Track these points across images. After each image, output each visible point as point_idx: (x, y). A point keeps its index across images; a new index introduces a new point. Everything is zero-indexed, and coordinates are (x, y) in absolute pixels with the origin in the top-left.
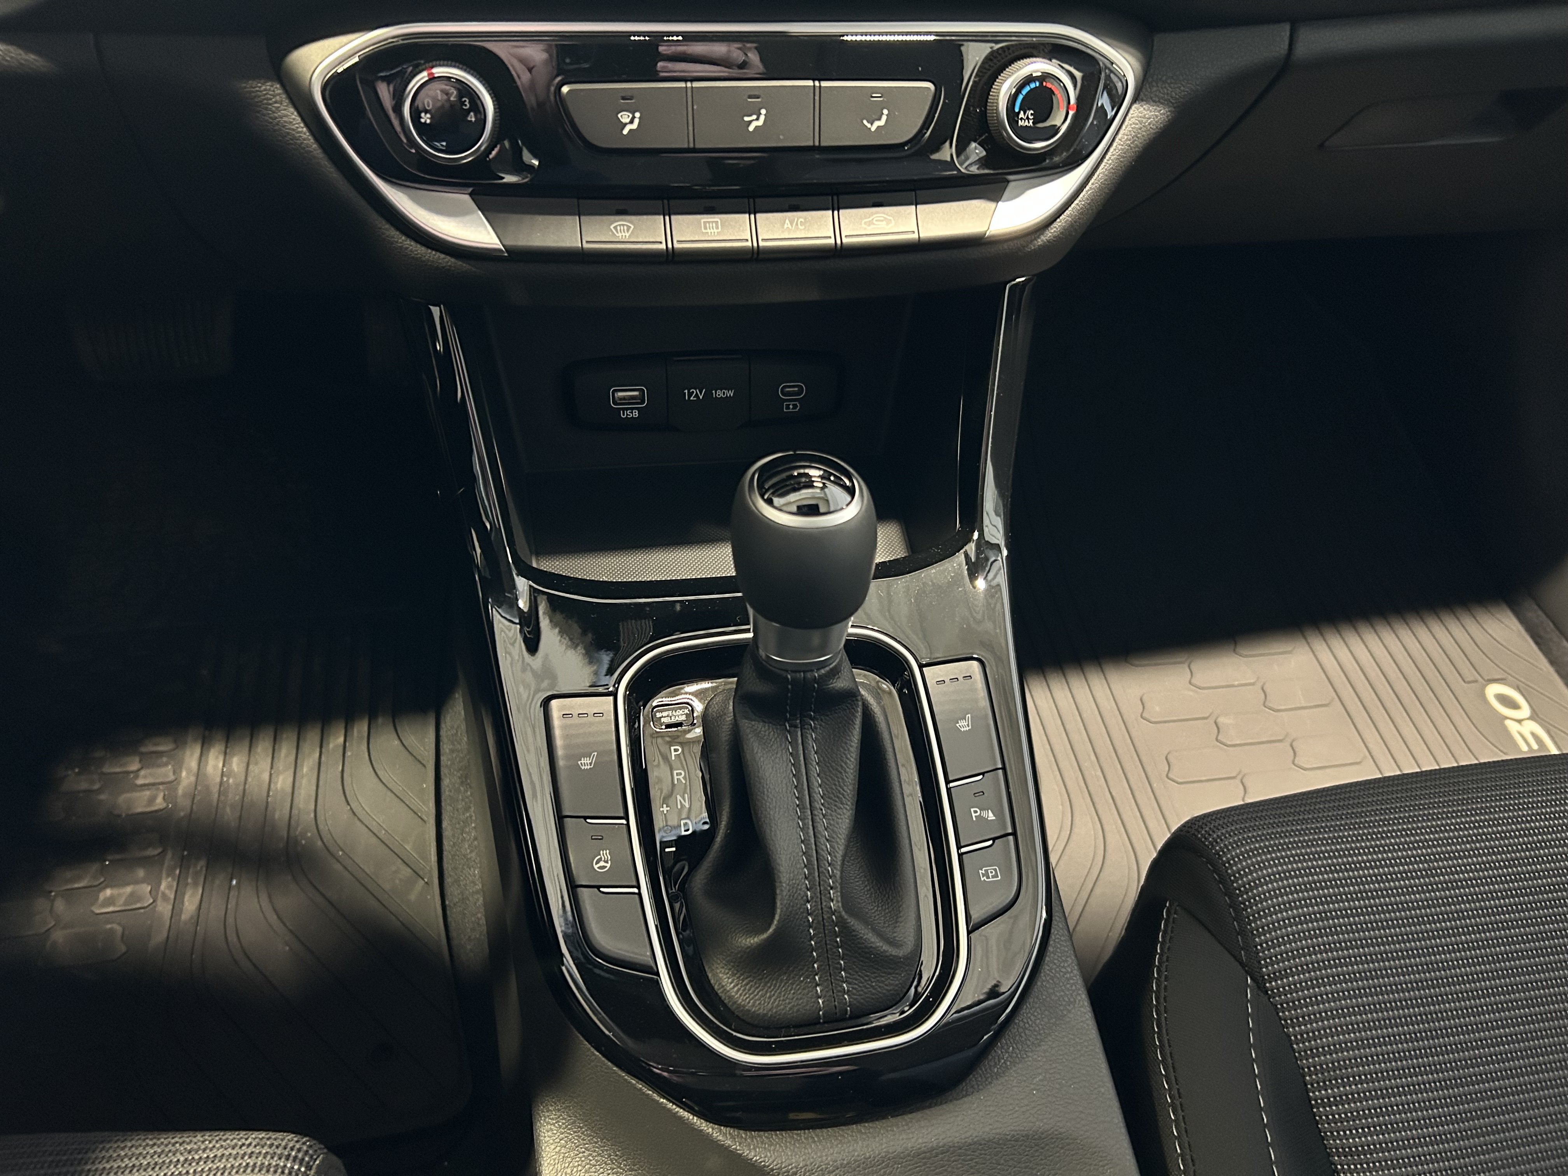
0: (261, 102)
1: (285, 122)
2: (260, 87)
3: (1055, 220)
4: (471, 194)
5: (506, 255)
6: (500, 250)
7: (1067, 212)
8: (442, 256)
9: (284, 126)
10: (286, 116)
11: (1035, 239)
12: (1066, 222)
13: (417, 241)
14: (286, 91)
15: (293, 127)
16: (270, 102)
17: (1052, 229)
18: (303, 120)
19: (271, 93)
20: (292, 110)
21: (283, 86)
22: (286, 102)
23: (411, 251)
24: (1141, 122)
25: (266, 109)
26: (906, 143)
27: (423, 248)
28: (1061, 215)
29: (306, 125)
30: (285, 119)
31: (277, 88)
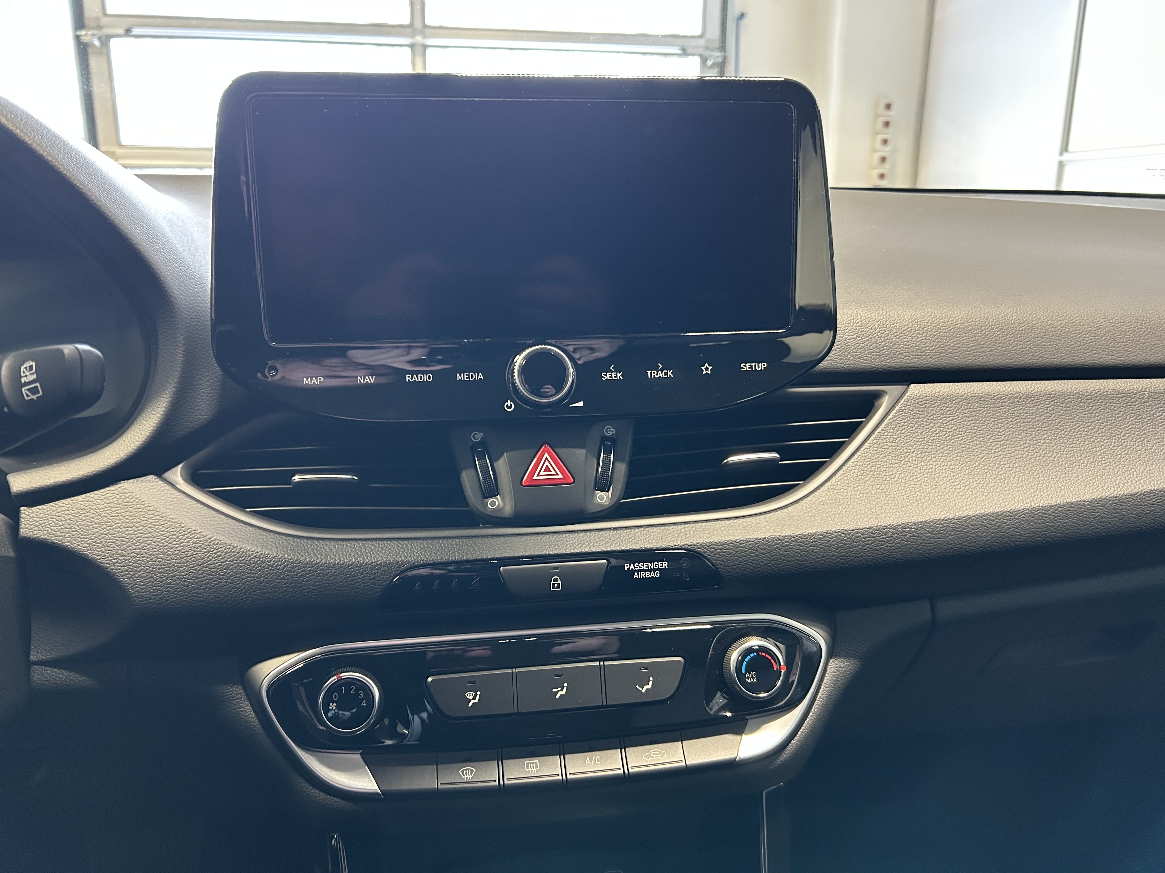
0: (228, 699)
1: (242, 711)
2: (229, 689)
3: (788, 745)
4: (361, 754)
5: (383, 797)
6: (378, 794)
7: (796, 738)
8: (338, 800)
9: (240, 714)
10: (243, 707)
11: (775, 760)
12: (796, 745)
13: (320, 790)
14: (246, 691)
15: (247, 714)
16: (234, 698)
17: (786, 751)
18: (254, 709)
19: (235, 692)
20: (247, 703)
21: (244, 688)
22: (244, 697)
23: (315, 797)
24: (838, 671)
25: (230, 703)
26: (668, 699)
27: (324, 795)
28: (791, 741)
29: (255, 712)
30: (242, 709)
31: (240, 690)
